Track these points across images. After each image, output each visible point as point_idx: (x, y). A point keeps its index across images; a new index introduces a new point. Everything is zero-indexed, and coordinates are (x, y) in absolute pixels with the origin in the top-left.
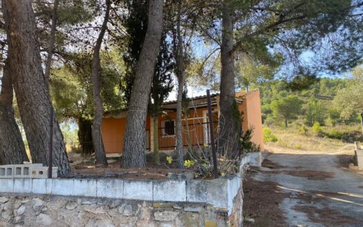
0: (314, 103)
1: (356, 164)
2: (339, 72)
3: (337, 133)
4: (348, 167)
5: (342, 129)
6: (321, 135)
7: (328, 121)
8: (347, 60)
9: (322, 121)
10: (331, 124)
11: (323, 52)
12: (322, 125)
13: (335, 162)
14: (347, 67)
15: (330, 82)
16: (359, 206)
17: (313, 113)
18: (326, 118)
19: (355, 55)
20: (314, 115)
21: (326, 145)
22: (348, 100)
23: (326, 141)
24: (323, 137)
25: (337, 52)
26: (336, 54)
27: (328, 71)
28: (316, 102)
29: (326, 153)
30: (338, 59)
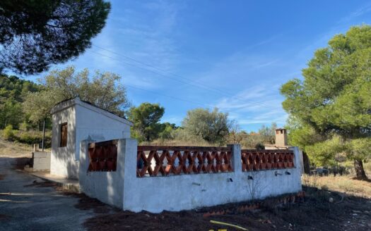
0: (10, 104)
1: (31, 166)
2: (25, 72)
3: (29, 138)
4: (23, 169)
5: (34, 134)
6: (12, 138)
7: (23, 126)
8: (35, 64)
9: (17, 124)
10: (25, 129)
11: (12, 49)
12: (14, 128)
13: (12, 164)
14: (34, 70)
15: (33, 86)
16: (15, 203)
17: (7, 115)
18: (22, 122)
19: (43, 61)
20: (8, 117)
21: (14, 149)
22: (39, 104)
23: (16, 145)
24: (13, 141)
25: (27, 53)
26: (26, 55)
27: (15, 69)
28: (14, 104)
29: (7, 156)
30: (27, 61)
